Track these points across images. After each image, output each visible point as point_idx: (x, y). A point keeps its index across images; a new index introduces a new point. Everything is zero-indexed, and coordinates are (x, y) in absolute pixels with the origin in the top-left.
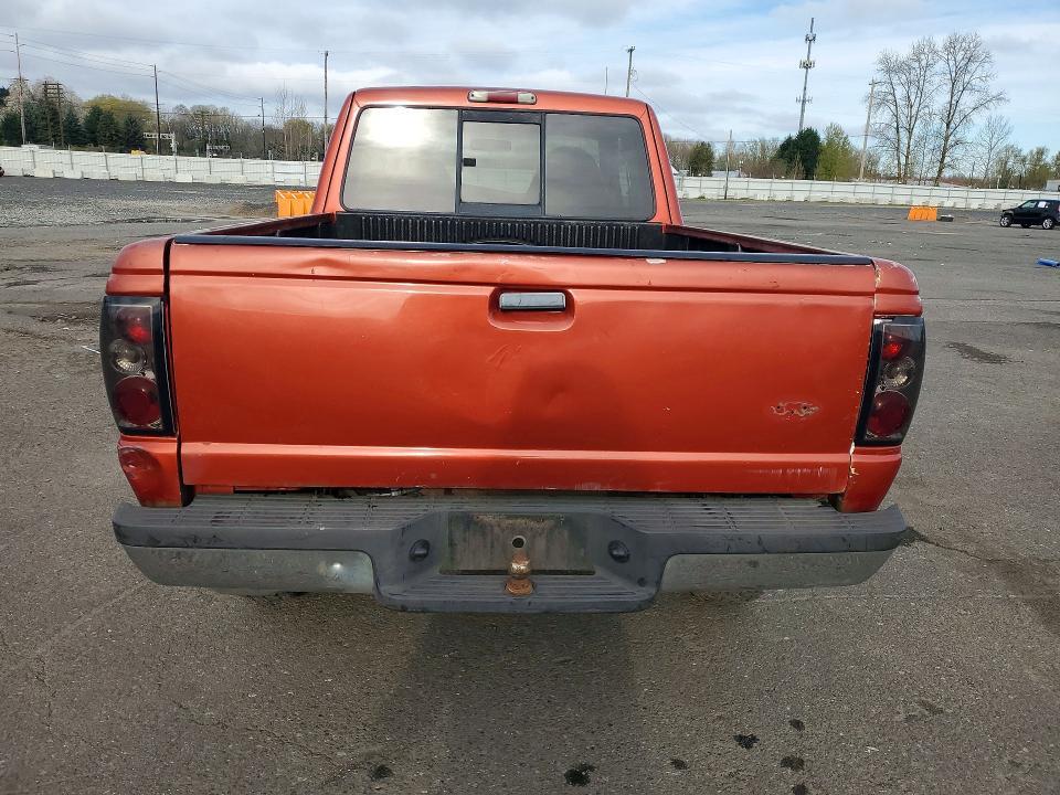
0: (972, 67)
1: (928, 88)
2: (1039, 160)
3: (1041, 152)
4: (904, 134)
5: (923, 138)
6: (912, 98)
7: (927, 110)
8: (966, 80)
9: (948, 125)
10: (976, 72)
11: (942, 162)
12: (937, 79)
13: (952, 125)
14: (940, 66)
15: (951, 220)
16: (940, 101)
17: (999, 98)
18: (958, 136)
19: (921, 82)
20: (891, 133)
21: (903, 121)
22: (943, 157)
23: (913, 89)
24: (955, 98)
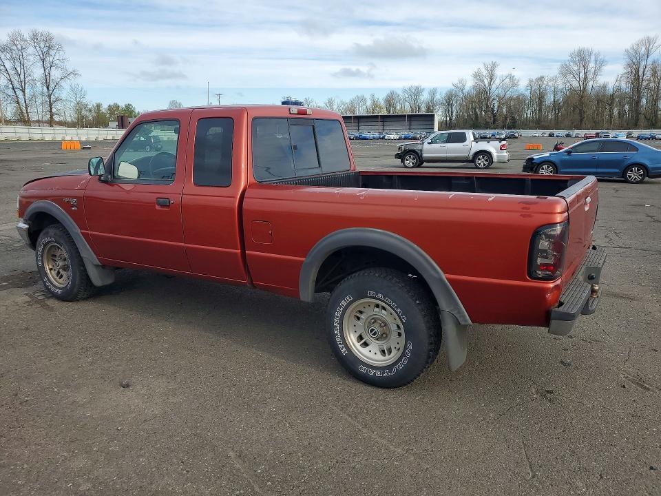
0: (52, 52)
1: (27, 64)
2: (99, 110)
3: (99, 106)
4: (19, 93)
5: (34, 96)
6: (18, 69)
7: (30, 78)
8: (51, 60)
9: (48, 88)
10: (55, 56)
11: (51, 112)
12: (31, 58)
13: (50, 88)
14: (31, 50)
15: (89, 148)
16: (37, 72)
17: (74, 73)
18: (57, 95)
19: (21, 59)
20: (10, 92)
21: (16, 84)
22: (51, 109)
23: (17, 64)
24: (47, 71)
